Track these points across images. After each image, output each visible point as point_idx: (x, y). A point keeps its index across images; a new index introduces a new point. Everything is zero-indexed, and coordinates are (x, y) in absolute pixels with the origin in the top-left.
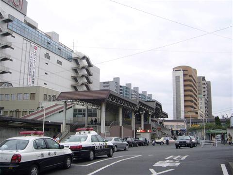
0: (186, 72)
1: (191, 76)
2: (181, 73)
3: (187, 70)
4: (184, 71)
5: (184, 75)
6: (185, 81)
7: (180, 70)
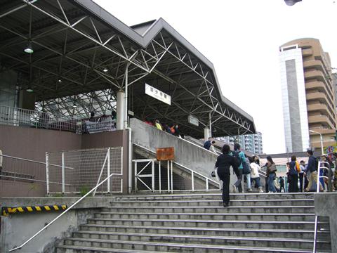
0: (307, 52)
1: (319, 58)
2: (297, 54)
3: (309, 47)
4: (303, 48)
5: (305, 57)
6: (306, 69)
7: (295, 47)
